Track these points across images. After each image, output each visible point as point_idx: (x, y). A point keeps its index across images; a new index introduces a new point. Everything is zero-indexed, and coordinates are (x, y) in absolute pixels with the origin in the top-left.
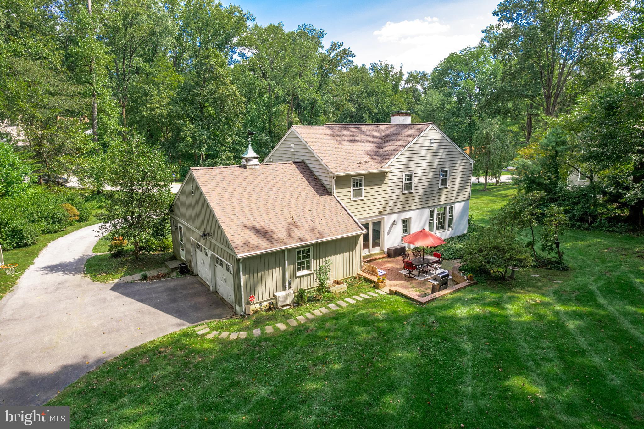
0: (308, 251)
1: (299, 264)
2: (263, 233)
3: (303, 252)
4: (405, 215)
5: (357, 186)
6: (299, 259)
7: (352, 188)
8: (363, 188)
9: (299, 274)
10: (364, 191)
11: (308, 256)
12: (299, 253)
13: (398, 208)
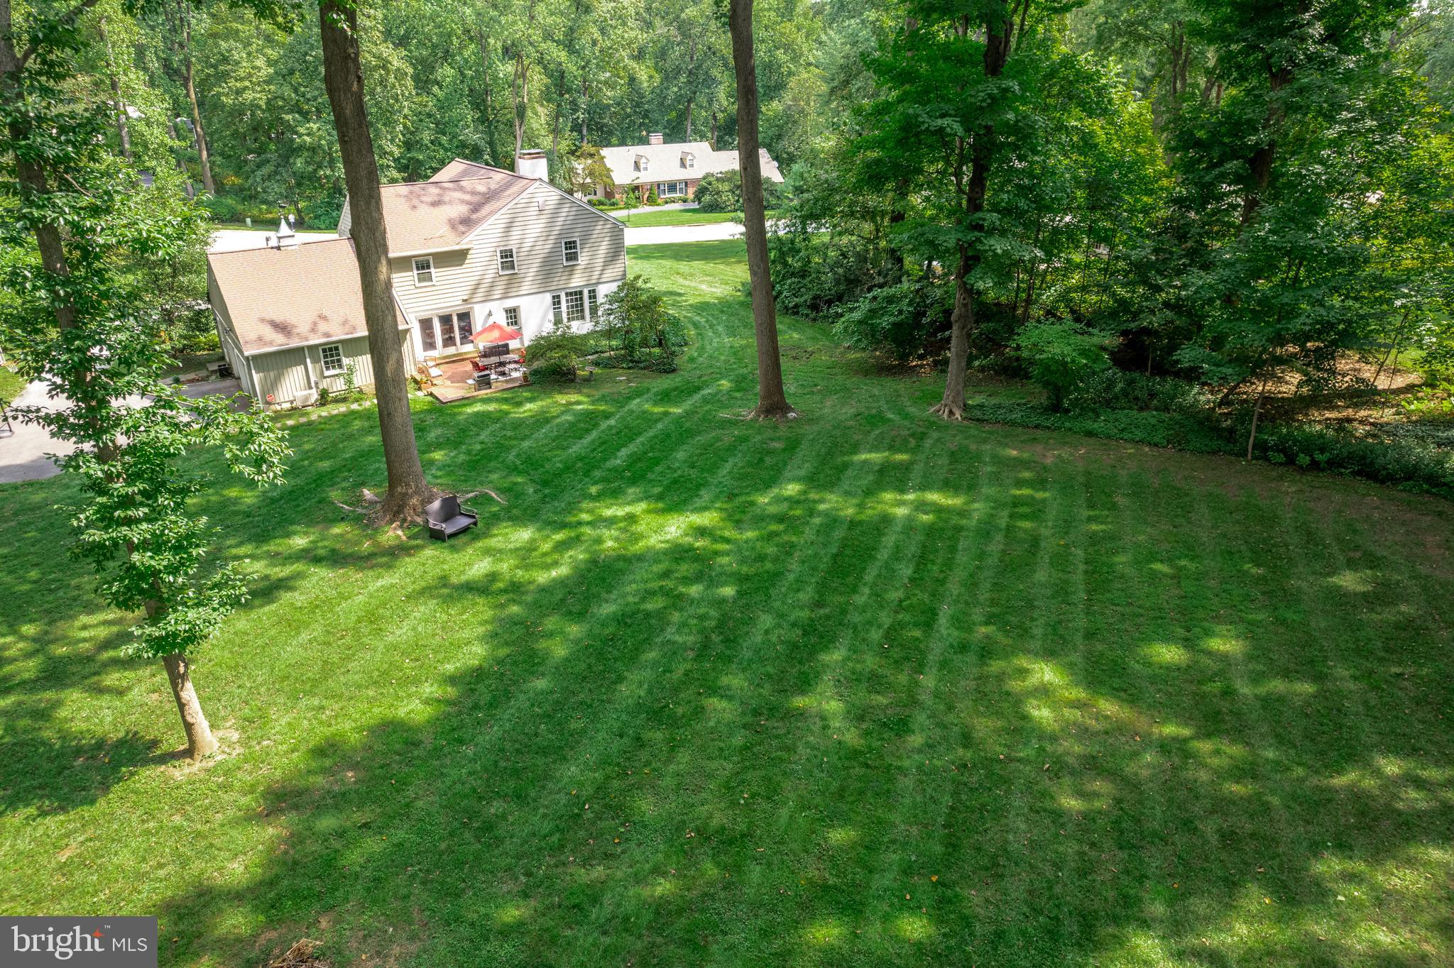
0: (337, 348)
1: (326, 363)
2: (282, 328)
3: (330, 349)
4: (510, 303)
5: (423, 268)
6: (325, 357)
7: (416, 272)
8: (432, 270)
9: (327, 373)
10: (433, 275)
11: (338, 355)
12: (324, 351)
13: (498, 292)
